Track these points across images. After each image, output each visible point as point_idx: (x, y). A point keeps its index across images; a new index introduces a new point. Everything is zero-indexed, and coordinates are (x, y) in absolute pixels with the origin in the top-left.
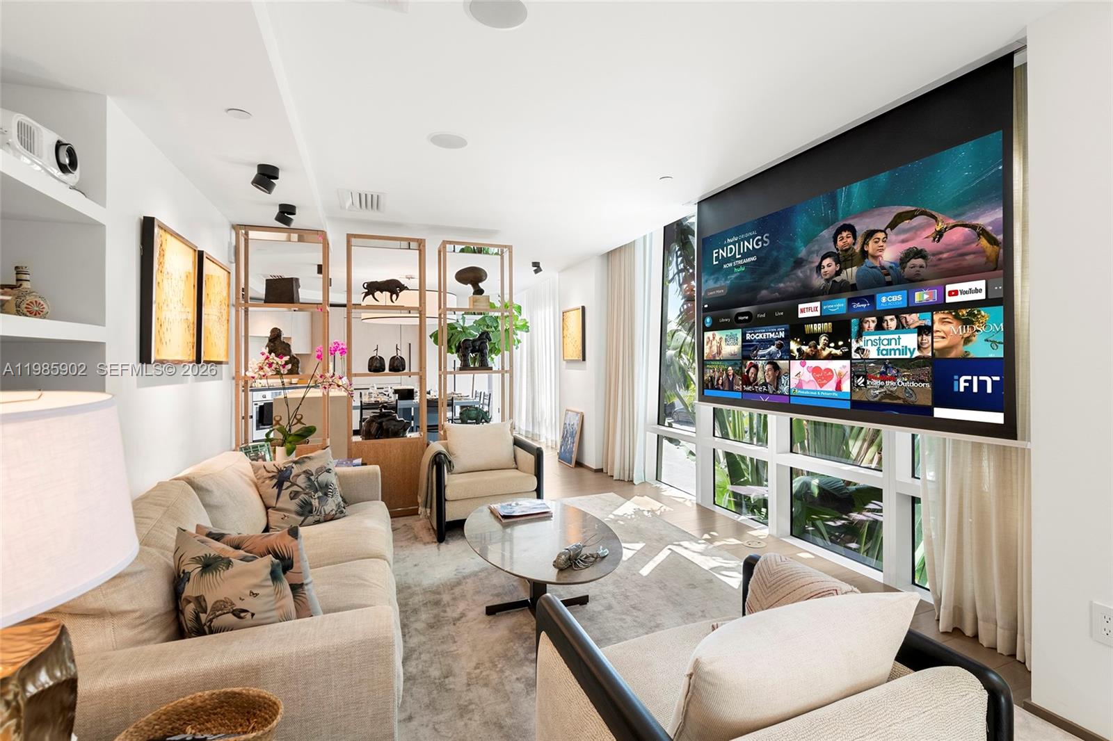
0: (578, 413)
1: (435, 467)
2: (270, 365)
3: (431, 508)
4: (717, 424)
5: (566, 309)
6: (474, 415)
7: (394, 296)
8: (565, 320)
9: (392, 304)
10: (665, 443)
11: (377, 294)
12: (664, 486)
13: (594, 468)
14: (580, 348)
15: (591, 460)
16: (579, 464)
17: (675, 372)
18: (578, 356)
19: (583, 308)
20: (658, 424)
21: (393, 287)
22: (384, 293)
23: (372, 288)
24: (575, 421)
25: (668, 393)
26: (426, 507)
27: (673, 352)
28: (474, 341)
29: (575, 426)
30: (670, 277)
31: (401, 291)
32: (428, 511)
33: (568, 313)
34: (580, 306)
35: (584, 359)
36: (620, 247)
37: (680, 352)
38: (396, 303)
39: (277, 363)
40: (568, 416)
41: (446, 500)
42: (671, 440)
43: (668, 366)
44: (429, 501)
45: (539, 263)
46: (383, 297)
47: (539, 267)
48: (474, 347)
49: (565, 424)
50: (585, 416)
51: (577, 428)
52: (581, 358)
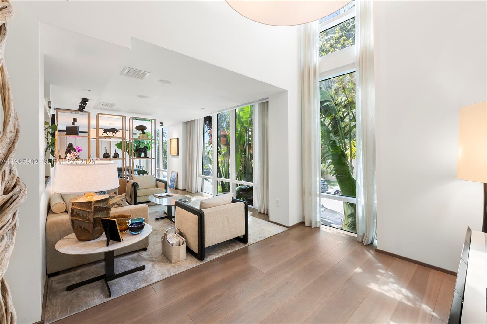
0: (176, 172)
1: (133, 187)
2: (74, 155)
3: (132, 199)
4: (218, 174)
5: (171, 138)
6: (142, 172)
7: (114, 134)
8: (171, 142)
9: (113, 136)
10: (204, 180)
11: (108, 132)
12: (204, 193)
13: (182, 189)
14: (177, 151)
15: (181, 187)
16: (176, 189)
17: (207, 159)
18: (176, 153)
19: (178, 138)
20: (202, 175)
21: (114, 130)
22: (110, 132)
23: (106, 131)
24: (175, 175)
25: (206, 165)
26: (130, 198)
27: (207, 153)
28: (142, 149)
29: (175, 176)
30: (206, 131)
31: (116, 132)
32: (131, 199)
33: (172, 140)
34: (177, 137)
35: (178, 155)
36: (190, 121)
37: (208, 153)
38: (115, 136)
39: (76, 155)
40: (173, 173)
41: (137, 196)
42: (206, 179)
43: (205, 158)
44: (131, 197)
45: (162, 123)
46: (110, 134)
47: (162, 124)
48: (142, 151)
49: (171, 176)
50: (179, 174)
51: (176, 177)
52: (177, 155)
